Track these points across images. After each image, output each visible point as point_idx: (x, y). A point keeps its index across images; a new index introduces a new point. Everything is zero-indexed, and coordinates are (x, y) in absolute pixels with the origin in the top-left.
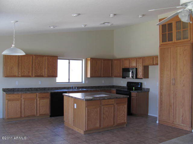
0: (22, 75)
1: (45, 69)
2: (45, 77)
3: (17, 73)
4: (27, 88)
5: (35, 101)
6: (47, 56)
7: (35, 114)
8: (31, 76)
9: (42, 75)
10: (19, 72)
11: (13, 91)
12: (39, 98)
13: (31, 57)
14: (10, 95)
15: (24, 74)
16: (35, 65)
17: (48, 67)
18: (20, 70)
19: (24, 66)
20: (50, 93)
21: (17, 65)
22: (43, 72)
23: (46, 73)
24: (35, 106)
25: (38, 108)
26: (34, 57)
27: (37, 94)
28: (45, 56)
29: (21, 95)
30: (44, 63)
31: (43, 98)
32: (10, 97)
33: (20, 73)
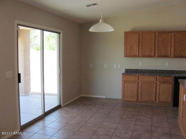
0: (143, 54)
1: (171, 48)
2: (171, 57)
3: (138, 53)
4: (151, 70)
5: (155, 85)
6: (174, 32)
7: (154, 100)
8: (154, 56)
9: (167, 55)
10: (139, 51)
11: (136, 72)
12: (159, 82)
13: (154, 35)
14: (126, 77)
15: (146, 53)
16: (158, 43)
17: (175, 46)
18: (140, 50)
19: (146, 45)
20: (174, 77)
21: (137, 44)
22: (168, 51)
23: (172, 53)
24: (154, 91)
25: (158, 94)
26: (157, 34)
27: (156, 77)
28: (171, 32)
29: (138, 77)
30: (170, 40)
31: (164, 82)
32: (126, 78)
33: (140, 53)
